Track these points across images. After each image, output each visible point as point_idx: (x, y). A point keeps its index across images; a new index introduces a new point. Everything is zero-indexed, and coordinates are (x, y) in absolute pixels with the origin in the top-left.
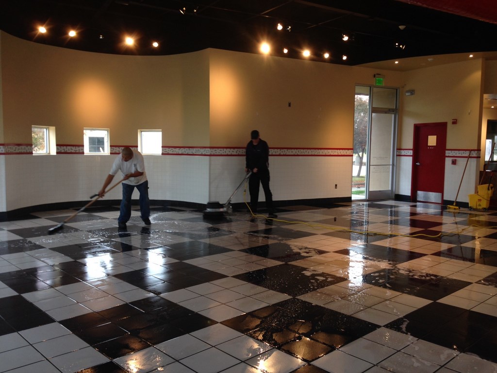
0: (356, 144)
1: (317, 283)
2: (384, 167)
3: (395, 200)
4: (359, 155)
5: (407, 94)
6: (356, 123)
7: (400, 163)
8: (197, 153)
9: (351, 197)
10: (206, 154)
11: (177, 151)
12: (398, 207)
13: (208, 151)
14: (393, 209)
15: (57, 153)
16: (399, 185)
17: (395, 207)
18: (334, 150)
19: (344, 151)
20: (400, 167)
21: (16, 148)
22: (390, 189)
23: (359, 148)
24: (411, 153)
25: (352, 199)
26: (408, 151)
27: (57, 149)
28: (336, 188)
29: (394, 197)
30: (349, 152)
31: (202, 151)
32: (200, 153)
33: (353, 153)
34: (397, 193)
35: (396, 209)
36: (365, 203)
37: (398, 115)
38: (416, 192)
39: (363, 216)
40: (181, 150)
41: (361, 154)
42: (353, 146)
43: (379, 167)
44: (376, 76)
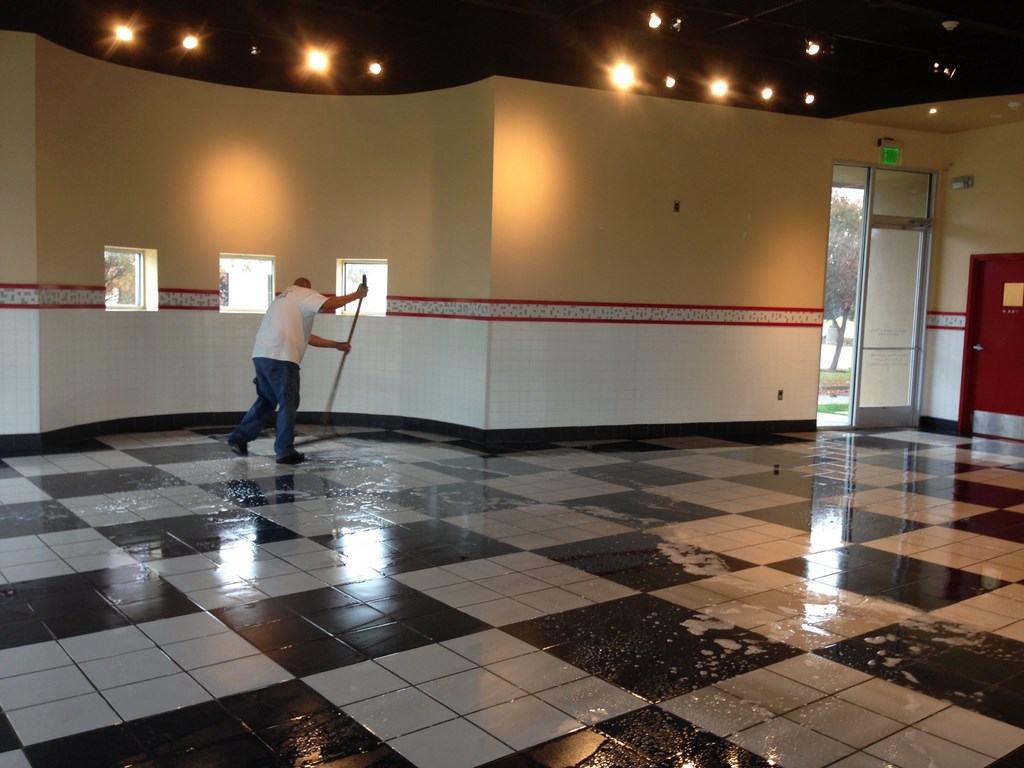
0: (829, 300)
1: (718, 659)
2: (897, 352)
3: (921, 430)
4: (835, 323)
5: (956, 186)
6: (832, 252)
7: (934, 345)
8: (462, 314)
9: (815, 421)
10: (482, 315)
11: (419, 306)
12: (926, 447)
13: (487, 310)
14: (915, 453)
15: (160, 307)
16: (930, 394)
17: (920, 446)
18: (779, 313)
19: (801, 314)
20: (933, 352)
21: (66, 294)
22: (909, 403)
23: (837, 308)
24: (961, 321)
25: (819, 424)
26: (954, 317)
27: (161, 298)
28: (780, 399)
29: (917, 424)
30: (813, 318)
31: (474, 309)
32: (469, 314)
33: (824, 318)
34: (925, 414)
35: (922, 453)
36: (847, 435)
37: (933, 233)
38: (972, 413)
39: (843, 469)
40: (428, 305)
41: (840, 320)
42: (824, 303)
43: (886, 352)
44: (883, 142)
